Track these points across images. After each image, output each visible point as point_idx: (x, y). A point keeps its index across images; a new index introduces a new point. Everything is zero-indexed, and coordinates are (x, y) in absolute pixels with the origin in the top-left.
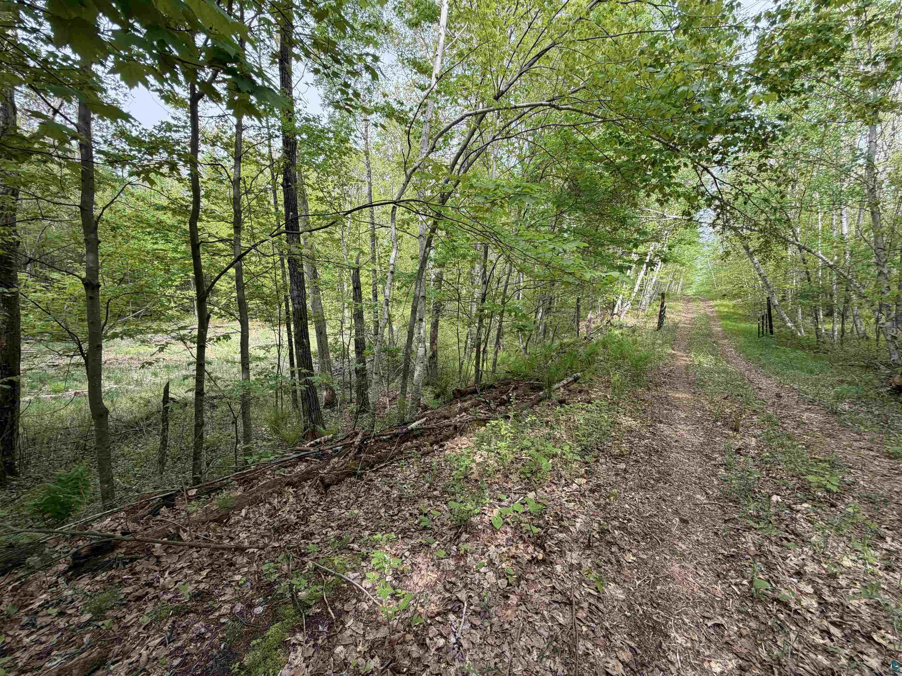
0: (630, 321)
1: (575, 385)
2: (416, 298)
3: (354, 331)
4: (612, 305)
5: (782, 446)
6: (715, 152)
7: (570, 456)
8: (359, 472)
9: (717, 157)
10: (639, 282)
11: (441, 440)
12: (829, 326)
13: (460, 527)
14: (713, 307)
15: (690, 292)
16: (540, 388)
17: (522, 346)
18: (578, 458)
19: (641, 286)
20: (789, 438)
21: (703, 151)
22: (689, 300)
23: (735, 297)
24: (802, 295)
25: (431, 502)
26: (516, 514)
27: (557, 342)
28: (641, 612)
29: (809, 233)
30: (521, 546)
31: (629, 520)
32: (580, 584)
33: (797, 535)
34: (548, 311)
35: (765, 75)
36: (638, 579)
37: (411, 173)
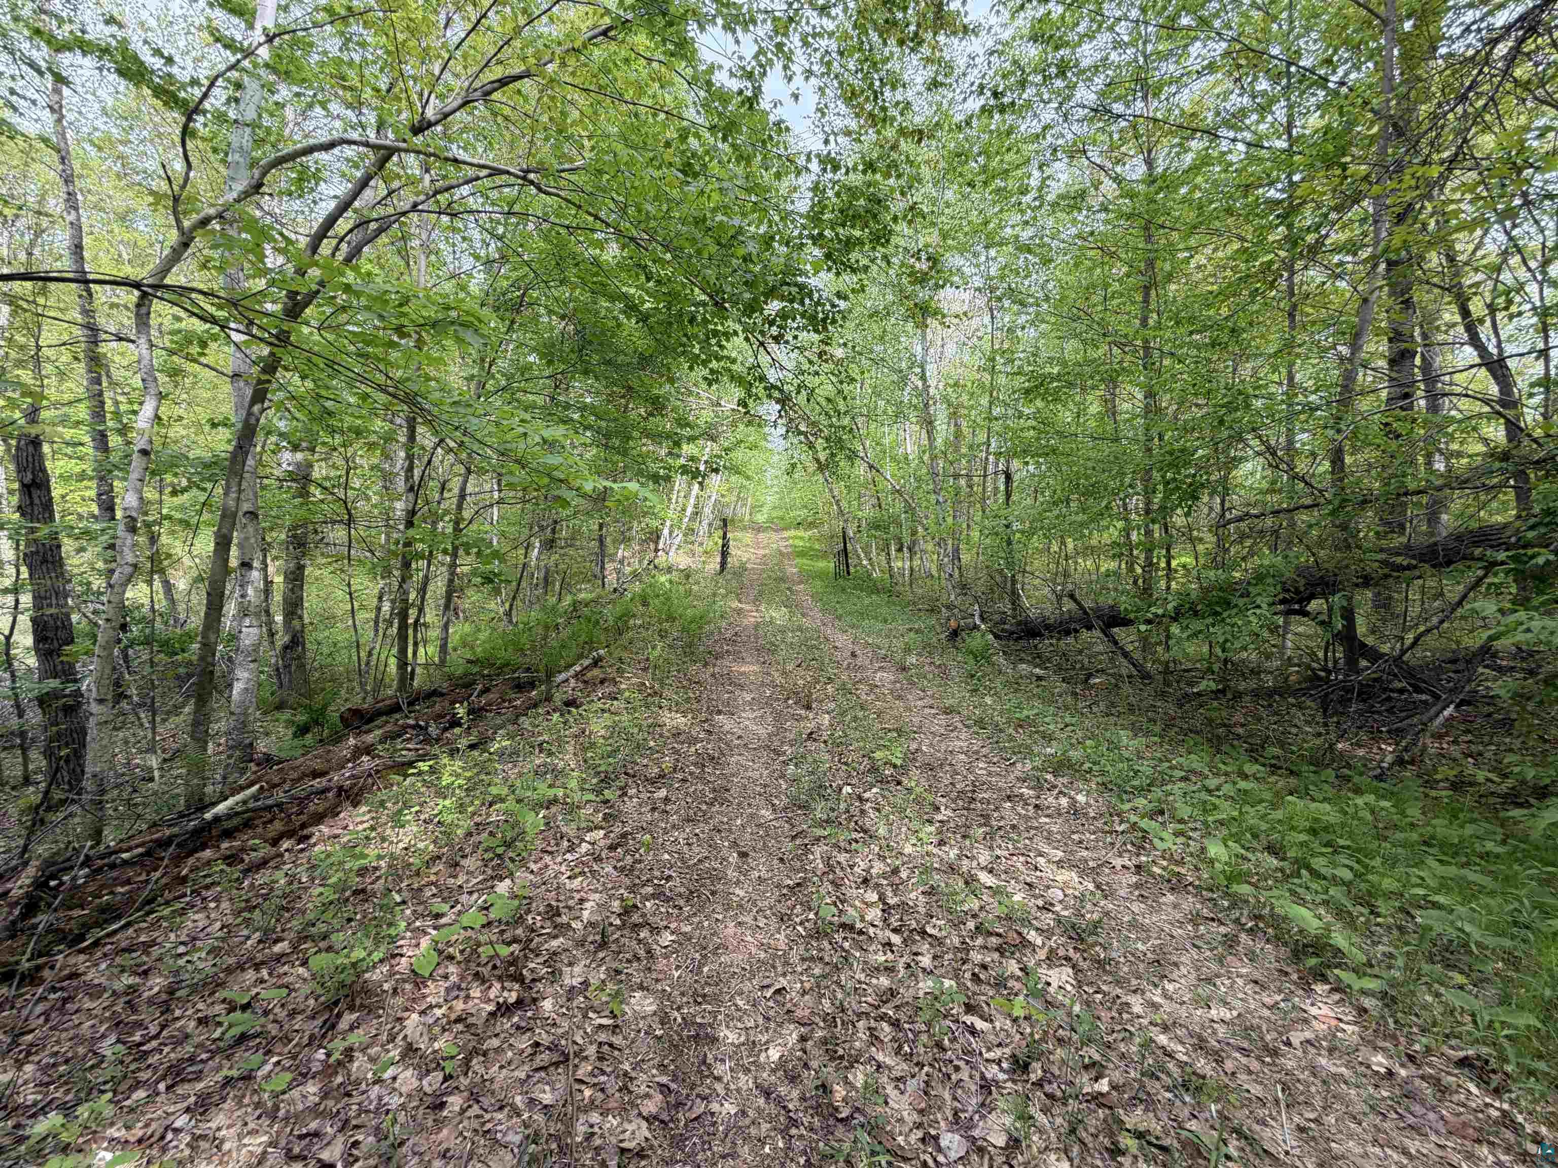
0: (681, 560)
1: (596, 672)
2: (228, 518)
3: (26, 599)
4: (655, 536)
5: (855, 719)
6: (772, 323)
7: (577, 797)
8: (26, 965)
9: (774, 331)
10: (692, 501)
11: (303, 826)
12: (900, 564)
13: (336, 1003)
14: (787, 539)
15: (760, 518)
16: (532, 685)
17: (501, 610)
18: (592, 797)
19: (696, 506)
20: (862, 708)
21: (757, 318)
22: (759, 529)
23: (811, 525)
24: (876, 526)
25: (264, 973)
26: (469, 933)
27: (568, 600)
28: (679, 1020)
29: (879, 448)
30: (476, 992)
31: (669, 878)
32: (585, 1016)
33: (865, 832)
34: (550, 545)
35: (821, 235)
36: (678, 967)
37: (194, 228)
